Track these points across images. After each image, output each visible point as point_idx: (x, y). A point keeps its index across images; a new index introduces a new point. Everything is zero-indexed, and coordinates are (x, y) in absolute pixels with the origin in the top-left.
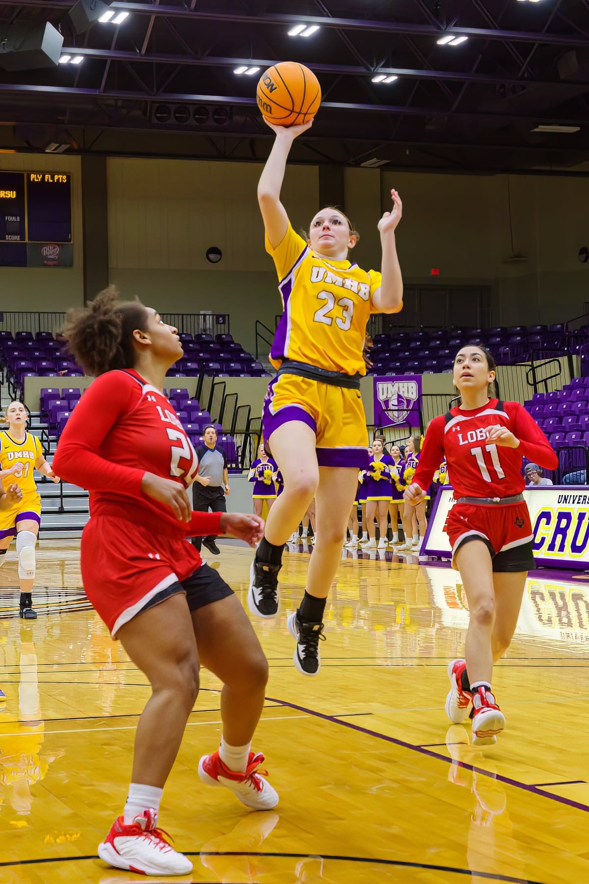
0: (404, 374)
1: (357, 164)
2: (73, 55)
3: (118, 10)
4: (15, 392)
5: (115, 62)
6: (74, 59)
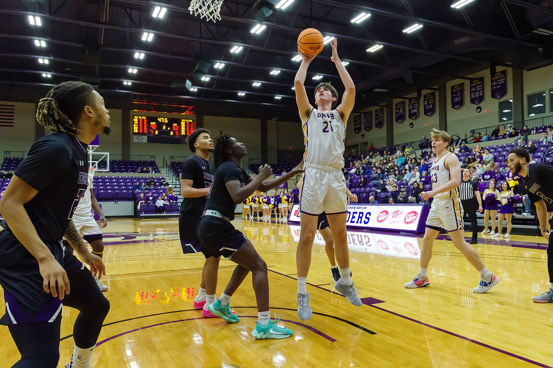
1: (271, 119)
2: (194, 88)
3: (206, 77)
4: (177, 178)
5: (205, 90)
6: (194, 89)
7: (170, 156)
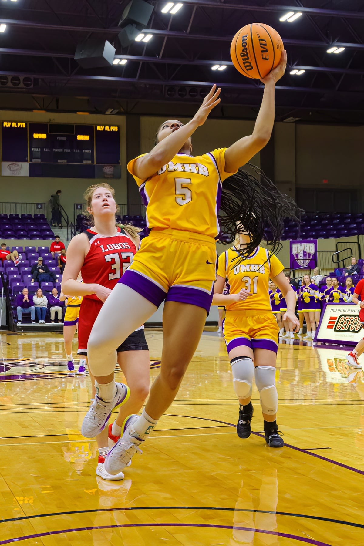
0: (307, 239)
1: (282, 120)
2: (121, 59)
3: (146, 34)
5: (145, 63)
6: (121, 61)
7: (74, 204)
